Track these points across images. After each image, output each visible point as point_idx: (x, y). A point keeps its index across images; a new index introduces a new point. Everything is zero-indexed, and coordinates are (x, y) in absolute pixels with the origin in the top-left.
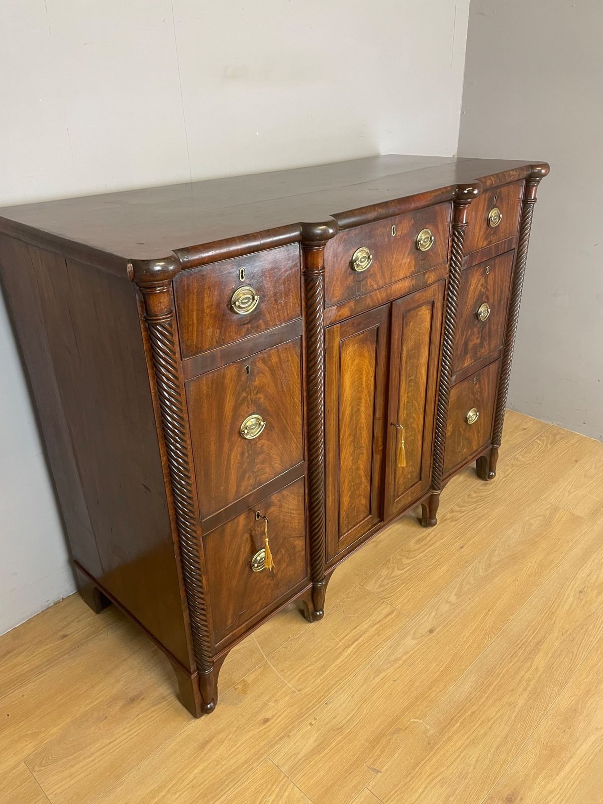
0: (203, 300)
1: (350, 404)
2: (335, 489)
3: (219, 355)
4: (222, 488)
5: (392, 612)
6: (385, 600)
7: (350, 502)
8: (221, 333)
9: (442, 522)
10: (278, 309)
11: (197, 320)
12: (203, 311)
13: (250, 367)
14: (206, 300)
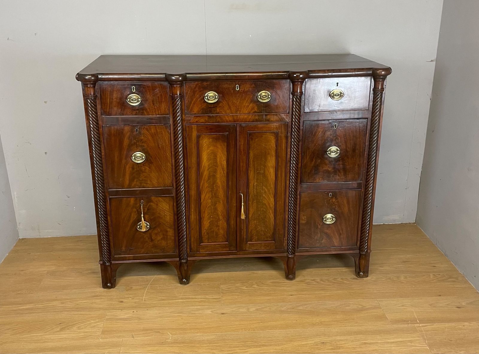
0: (113, 95)
1: (208, 170)
2: (196, 213)
3: (120, 119)
4: (121, 179)
5: (218, 299)
6: (221, 294)
7: (209, 226)
8: (121, 110)
9: (301, 281)
10: (155, 108)
11: (110, 102)
12: (112, 99)
13: (138, 130)
14: (114, 95)
